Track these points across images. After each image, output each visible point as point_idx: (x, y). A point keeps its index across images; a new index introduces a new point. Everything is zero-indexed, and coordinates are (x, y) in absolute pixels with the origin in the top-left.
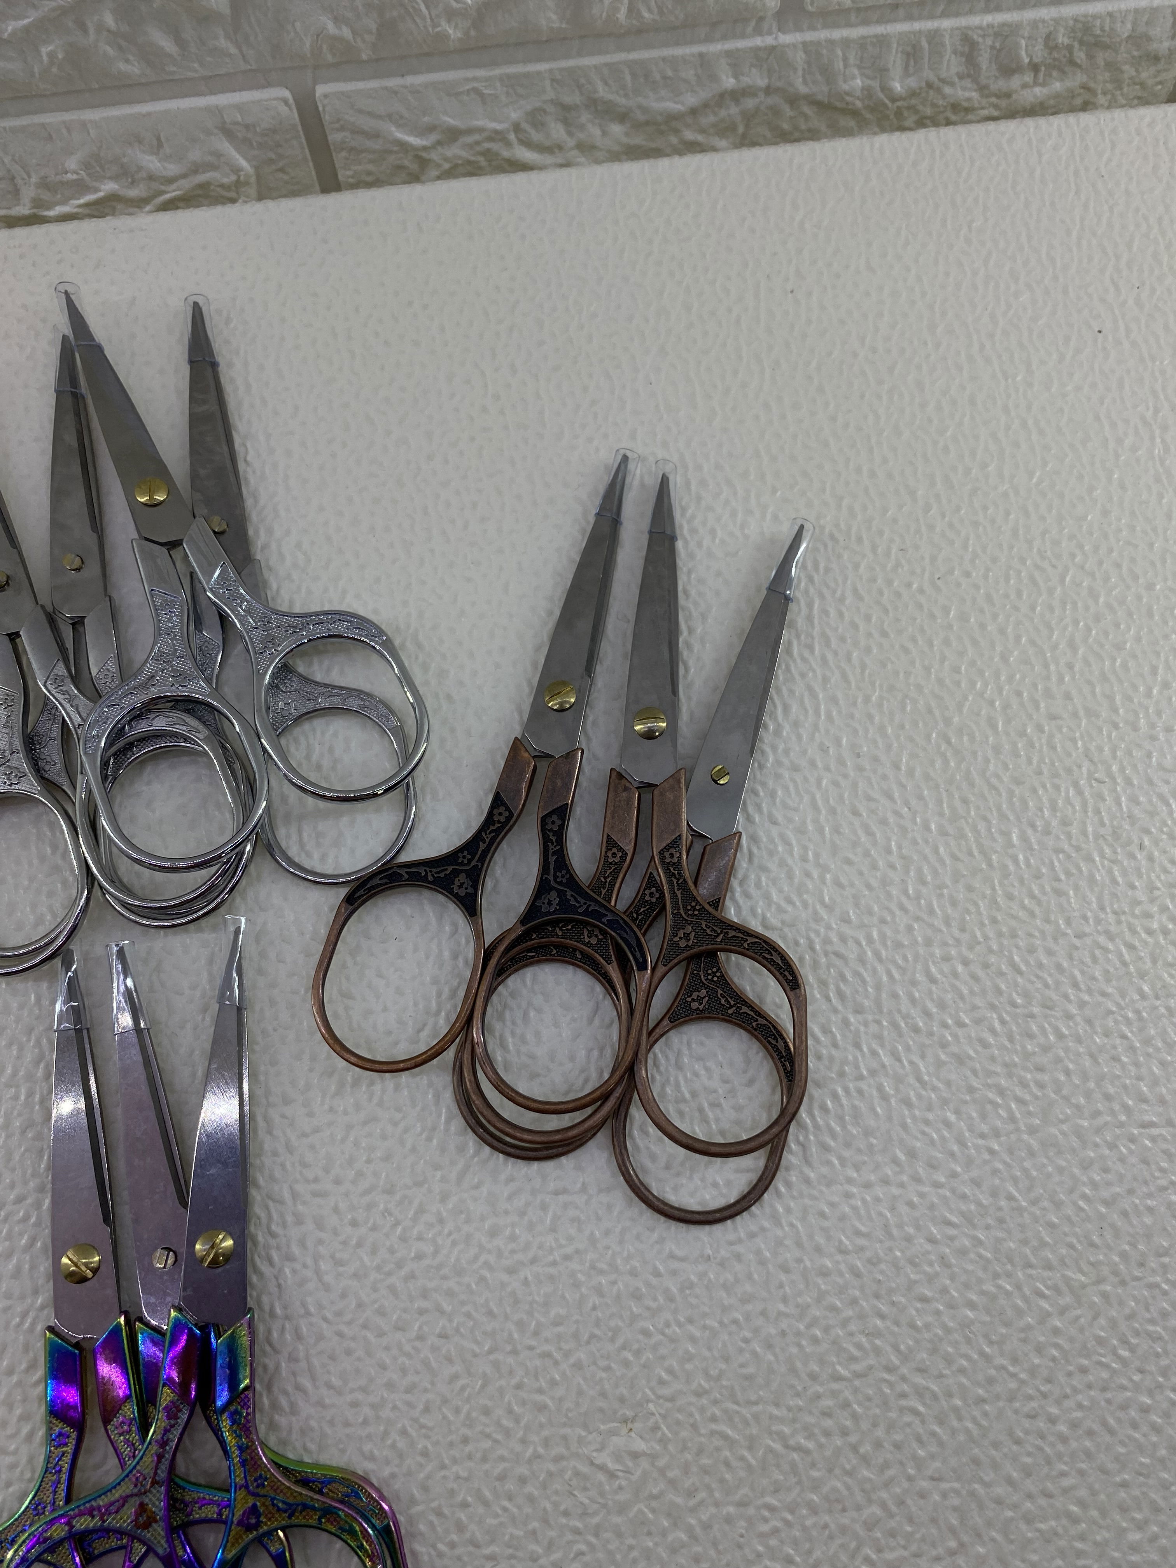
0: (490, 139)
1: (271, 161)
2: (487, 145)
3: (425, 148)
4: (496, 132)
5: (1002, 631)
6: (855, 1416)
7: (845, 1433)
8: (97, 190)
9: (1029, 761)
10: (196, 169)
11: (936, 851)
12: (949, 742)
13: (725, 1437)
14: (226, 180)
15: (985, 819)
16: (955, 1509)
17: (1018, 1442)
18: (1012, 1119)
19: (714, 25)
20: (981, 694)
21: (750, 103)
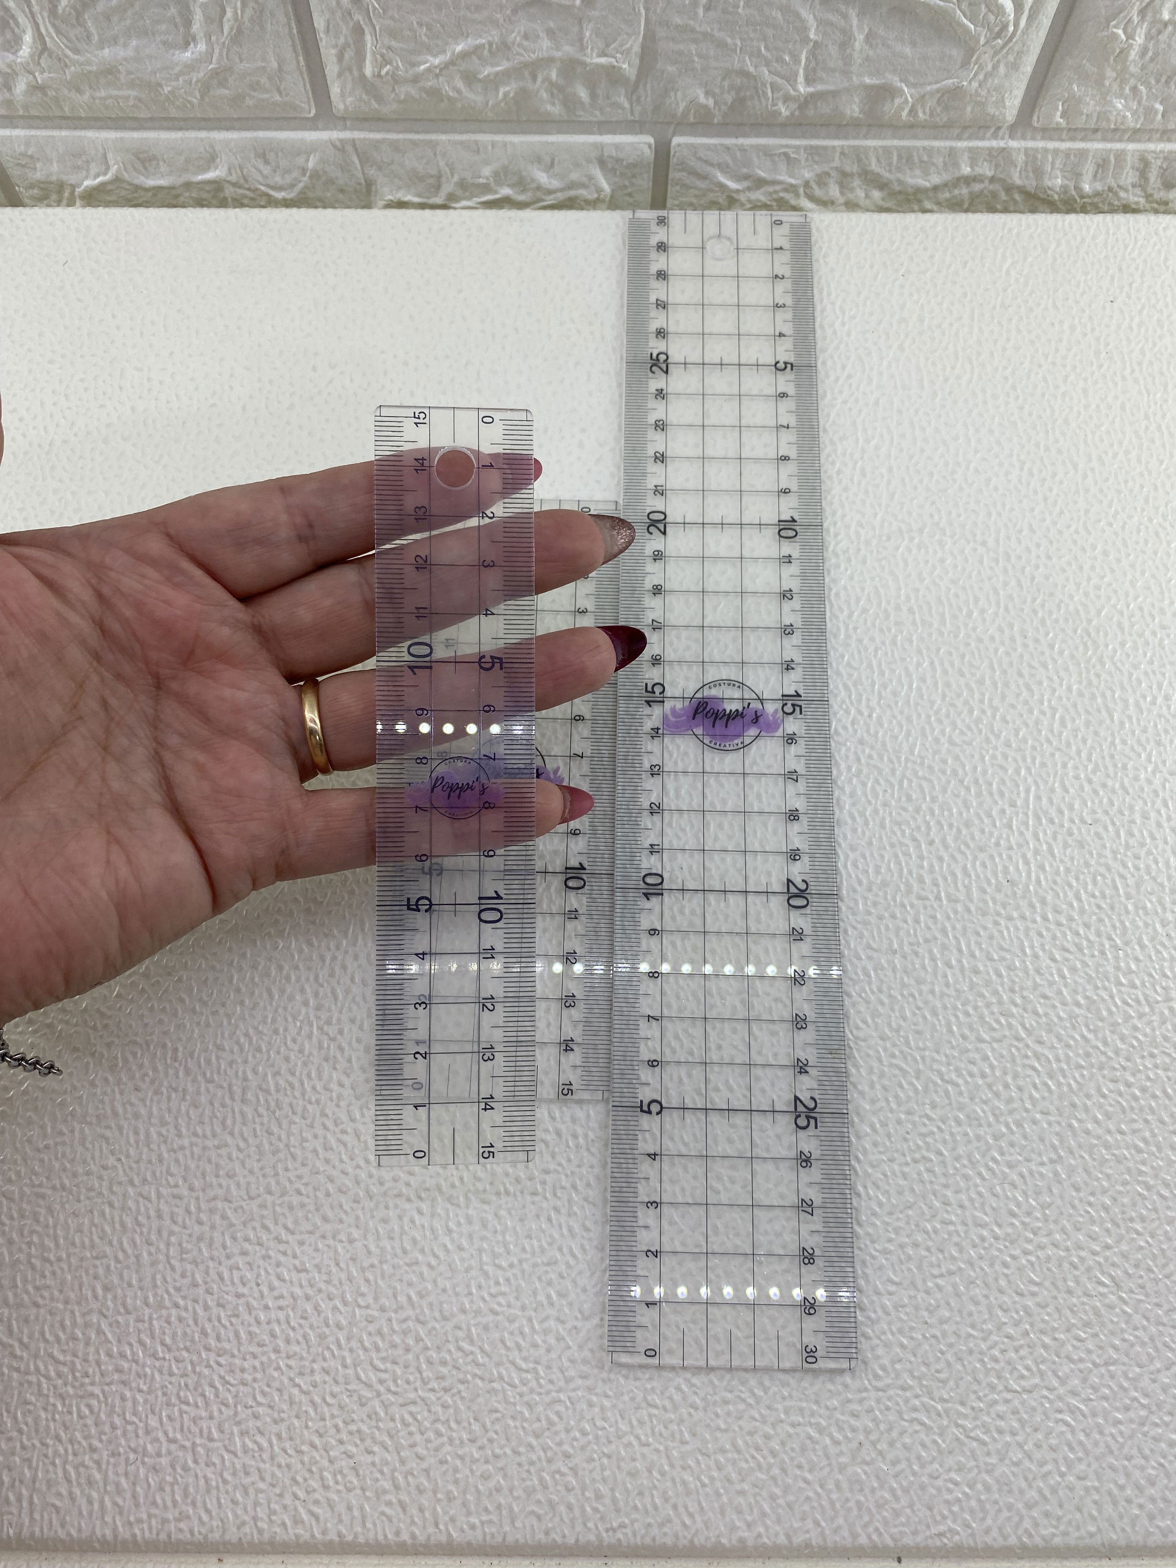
0: (786, 190)
1: (625, 187)
2: (782, 194)
3: (738, 191)
4: (792, 185)
5: (1132, 566)
6: (992, 1067)
7: (983, 1076)
8: (496, 192)
9: (1145, 655)
10: (572, 186)
11: (1075, 706)
12: (1089, 635)
13: (901, 1069)
14: (590, 197)
15: (1111, 689)
16: (1057, 1134)
17: (1104, 1096)
18: (1116, 888)
19: (965, 128)
20: (1114, 606)
21: (977, 187)
